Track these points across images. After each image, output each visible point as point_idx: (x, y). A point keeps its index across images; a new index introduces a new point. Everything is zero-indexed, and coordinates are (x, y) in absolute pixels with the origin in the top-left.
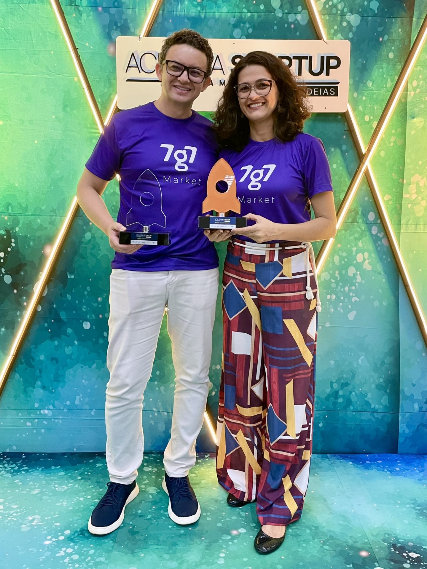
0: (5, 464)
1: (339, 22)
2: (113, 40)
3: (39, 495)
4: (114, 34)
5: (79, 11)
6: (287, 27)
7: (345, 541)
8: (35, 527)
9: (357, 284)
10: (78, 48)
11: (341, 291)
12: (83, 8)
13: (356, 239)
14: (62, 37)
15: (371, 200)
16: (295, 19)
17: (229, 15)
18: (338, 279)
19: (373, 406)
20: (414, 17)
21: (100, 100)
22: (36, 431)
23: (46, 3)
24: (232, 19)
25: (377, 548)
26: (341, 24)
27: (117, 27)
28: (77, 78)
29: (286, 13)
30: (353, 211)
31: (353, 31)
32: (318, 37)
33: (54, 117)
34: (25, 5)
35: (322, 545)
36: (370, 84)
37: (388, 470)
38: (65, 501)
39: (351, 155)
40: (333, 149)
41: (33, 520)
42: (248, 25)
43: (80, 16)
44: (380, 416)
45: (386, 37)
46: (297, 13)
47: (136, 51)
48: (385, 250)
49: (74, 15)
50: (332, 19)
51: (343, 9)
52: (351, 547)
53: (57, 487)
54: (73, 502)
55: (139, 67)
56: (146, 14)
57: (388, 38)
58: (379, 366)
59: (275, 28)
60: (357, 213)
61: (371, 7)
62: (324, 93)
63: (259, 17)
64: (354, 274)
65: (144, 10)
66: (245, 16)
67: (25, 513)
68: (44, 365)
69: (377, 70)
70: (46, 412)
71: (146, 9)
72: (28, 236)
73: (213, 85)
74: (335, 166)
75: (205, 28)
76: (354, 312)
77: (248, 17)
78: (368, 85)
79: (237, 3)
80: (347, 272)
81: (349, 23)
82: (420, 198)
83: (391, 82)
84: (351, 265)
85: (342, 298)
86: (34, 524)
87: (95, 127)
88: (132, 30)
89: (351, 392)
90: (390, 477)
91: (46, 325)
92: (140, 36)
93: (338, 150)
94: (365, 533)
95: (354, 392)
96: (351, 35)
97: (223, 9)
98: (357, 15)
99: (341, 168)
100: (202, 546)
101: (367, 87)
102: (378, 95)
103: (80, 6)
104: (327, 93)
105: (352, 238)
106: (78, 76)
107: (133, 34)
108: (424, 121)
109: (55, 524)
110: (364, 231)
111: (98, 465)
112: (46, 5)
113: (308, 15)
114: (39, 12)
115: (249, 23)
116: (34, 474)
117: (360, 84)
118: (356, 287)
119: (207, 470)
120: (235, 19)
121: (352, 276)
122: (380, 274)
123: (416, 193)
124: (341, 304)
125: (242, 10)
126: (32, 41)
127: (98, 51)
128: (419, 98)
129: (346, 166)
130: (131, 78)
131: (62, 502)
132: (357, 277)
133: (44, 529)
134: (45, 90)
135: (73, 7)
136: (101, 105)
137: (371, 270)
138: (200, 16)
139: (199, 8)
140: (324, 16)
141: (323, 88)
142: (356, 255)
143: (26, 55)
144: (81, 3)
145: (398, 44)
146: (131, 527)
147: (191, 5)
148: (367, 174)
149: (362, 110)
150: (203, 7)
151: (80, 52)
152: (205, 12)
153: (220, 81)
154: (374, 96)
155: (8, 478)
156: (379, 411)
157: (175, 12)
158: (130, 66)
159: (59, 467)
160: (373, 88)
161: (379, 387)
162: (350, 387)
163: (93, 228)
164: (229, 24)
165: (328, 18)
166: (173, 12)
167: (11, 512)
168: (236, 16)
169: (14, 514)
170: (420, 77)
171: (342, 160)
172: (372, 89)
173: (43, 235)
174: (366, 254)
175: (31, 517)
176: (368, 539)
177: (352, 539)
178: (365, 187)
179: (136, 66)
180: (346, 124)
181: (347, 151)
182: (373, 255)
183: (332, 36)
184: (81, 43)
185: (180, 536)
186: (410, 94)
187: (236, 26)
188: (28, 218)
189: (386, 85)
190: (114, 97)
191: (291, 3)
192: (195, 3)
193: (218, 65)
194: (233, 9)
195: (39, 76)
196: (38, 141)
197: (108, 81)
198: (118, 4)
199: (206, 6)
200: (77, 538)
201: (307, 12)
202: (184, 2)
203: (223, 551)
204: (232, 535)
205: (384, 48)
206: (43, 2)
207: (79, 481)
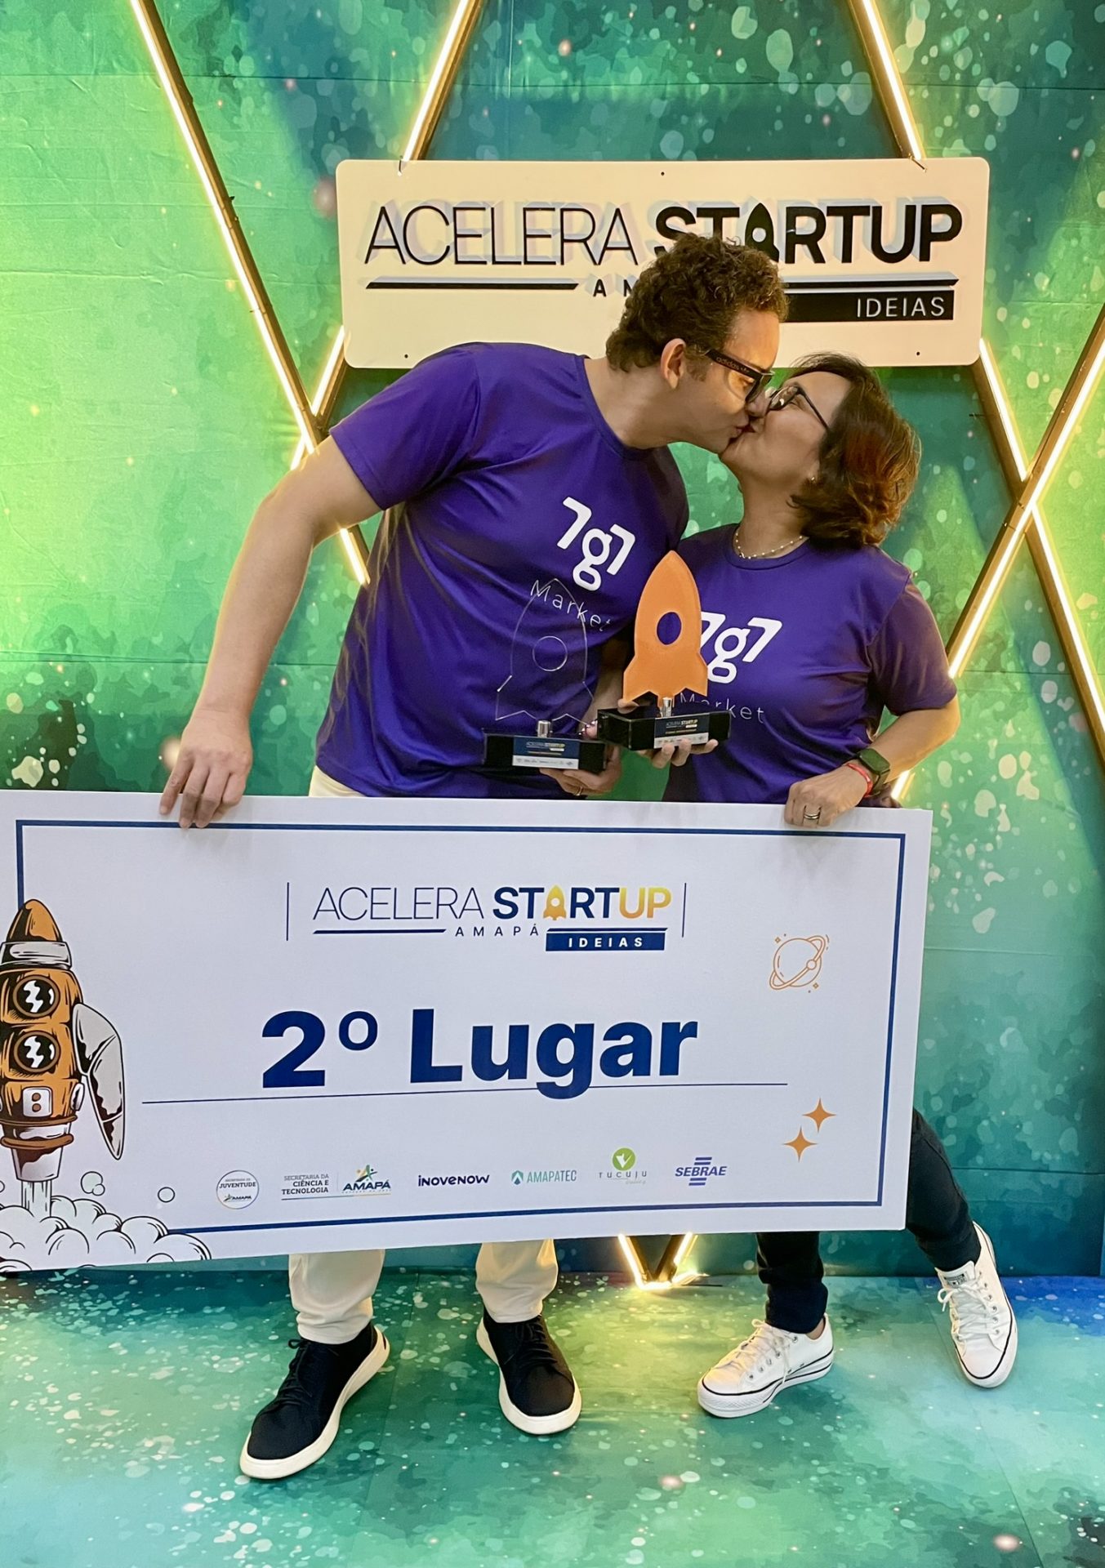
0: (85, 1300)
1: (957, 105)
2: (330, 172)
3: (171, 1382)
4: (331, 153)
5: (234, 90)
6: (811, 124)
7: (956, 1507)
8: (162, 1467)
9: (998, 838)
10: (233, 198)
11: (954, 856)
12: (245, 84)
13: (997, 716)
14: (187, 166)
15: (1040, 610)
16: (833, 98)
17: (650, 92)
18: (949, 824)
19: (1036, 1155)
21: (296, 342)
23: (143, 70)
24: (656, 102)
25: (1041, 1528)
26: (963, 110)
27: (339, 135)
28: (233, 281)
29: (808, 83)
30: (991, 641)
31: (997, 129)
32: (896, 148)
33: (174, 391)
34: (87, 79)
35: (896, 1518)
36: (1042, 282)
37: (1073, 1321)
38: (237, 1398)
39: (988, 483)
40: (937, 470)
41: (155, 1449)
42: (702, 121)
43: (235, 106)
44: (1053, 1181)
45: (1091, 147)
46: (838, 81)
47: (392, 202)
48: (1077, 743)
49: (220, 103)
50: (938, 96)
51: (970, 67)
52: (974, 1525)
53: (216, 1362)
54: (256, 1402)
55: (401, 247)
56: (417, 93)
57: (1097, 148)
58: (1054, 1053)
59: (778, 125)
60: (1002, 646)
61: (1050, 61)
62: (915, 310)
63: (732, 95)
64: (990, 811)
65: (412, 84)
66: (693, 93)
67: (136, 1430)
69: (1064, 242)
71: (417, 81)
72: (119, 715)
73: (605, 295)
74: (942, 516)
75: (583, 130)
76: (990, 913)
77: (704, 97)
78: (1037, 285)
79: (672, 58)
80: (971, 804)
81: (985, 106)
83: (1102, 277)
84: (982, 786)
85: (958, 875)
86: (158, 1458)
87: (288, 417)
88: (380, 141)
89: (978, 1121)
90: (1077, 1339)
92: (402, 157)
93: (952, 473)
94: (1010, 1487)
95: (988, 1118)
96: (990, 143)
97: (632, 74)
98: (1009, 84)
99: (959, 521)
100: (587, 1517)
101: (1035, 291)
102: (1066, 313)
103: (234, 77)
104: (923, 310)
105: (986, 713)
106: (235, 277)
107: (381, 154)
109: (211, 1459)
110: (1020, 694)
112: (141, 77)
113: (870, 87)
114: (124, 98)
115: (706, 114)
116: (158, 1328)
117: (1016, 281)
118: (995, 844)
119: (601, 1318)
120: (666, 102)
121: (986, 815)
122: (1063, 809)
124: (955, 891)
125: (685, 78)
126: (109, 179)
127: (287, 205)
129: (972, 515)
130: (379, 279)
131: (228, 1401)
132: (999, 818)
133: (183, 1471)
134: (149, 316)
135: (217, 81)
136: (300, 356)
137: (1037, 798)
138: (566, 95)
139: (564, 75)
140: (915, 89)
141: (912, 297)
142: (998, 758)
143: (94, 220)
144: (237, 68)
146: (404, 1468)
147: (540, 64)
148: (1031, 539)
149: (1019, 356)
150: (577, 72)
151: (240, 209)
152: (582, 86)
153: (626, 282)
154: (1055, 316)
155: (91, 1337)
156: (1051, 1169)
157: (497, 88)
158: (375, 244)
159: (224, 1308)
160: (1052, 294)
161: (1052, 1106)
162: (978, 1106)
163: (289, 694)
164: (649, 117)
165: (926, 94)
166: (491, 88)
167: (101, 1428)
168: (667, 96)
169: (108, 1434)
171: (963, 499)
172: (1050, 295)
173: (158, 713)
174: (1026, 758)
175: (151, 1439)
176: (1017, 1504)
177: (974, 1502)
178: (1026, 574)
179: (394, 244)
180: (975, 396)
181: (974, 474)
182: (1045, 759)
183: (937, 148)
184: (242, 182)
185: (530, 1490)
187: (667, 122)
188: (117, 667)
189: (1088, 286)
190: (336, 334)
191: (822, 52)
192: (553, 59)
193: (618, 238)
194: (661, 75)
195: (131, 278)
196: (134, 458)
197: (319, 288)
198: (341, 70)
199: (584, 67)
200: (266, 1496)
201: (869, 81)
202: (522, 55)
203: (641, 1530)
204: (664, 1488)
205: (1086, 178)
206: (133, 68)
207: (270, 1345)
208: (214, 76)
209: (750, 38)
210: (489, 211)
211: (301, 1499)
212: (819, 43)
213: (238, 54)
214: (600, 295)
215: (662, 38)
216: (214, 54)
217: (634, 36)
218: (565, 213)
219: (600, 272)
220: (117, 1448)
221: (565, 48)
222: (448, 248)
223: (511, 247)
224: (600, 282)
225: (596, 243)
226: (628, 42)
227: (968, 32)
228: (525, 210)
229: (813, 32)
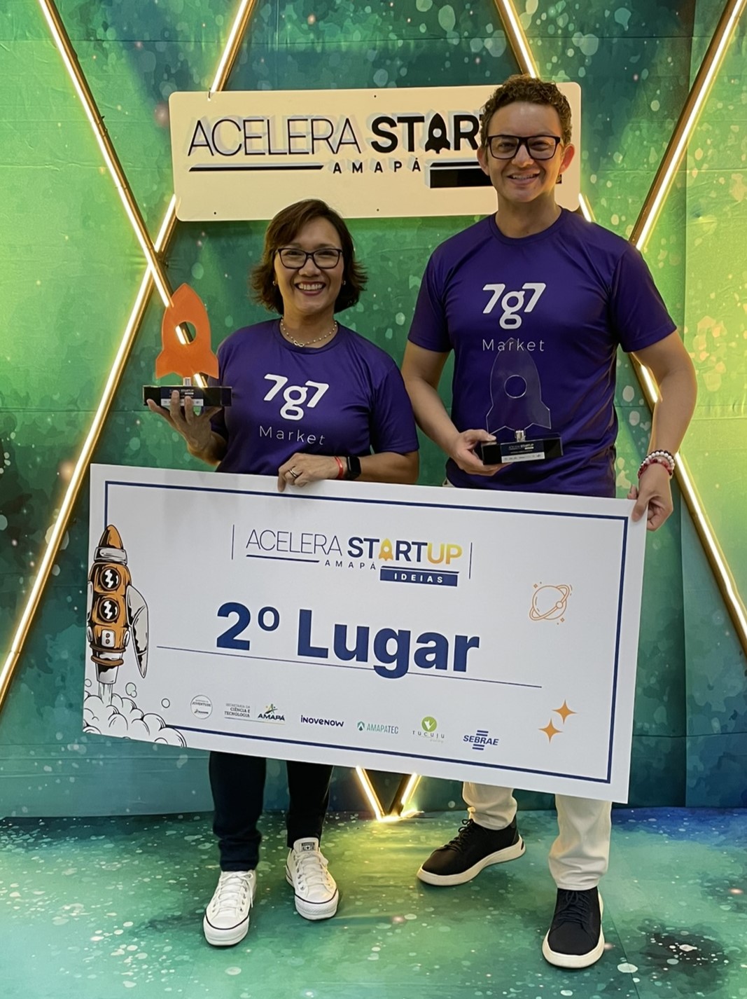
0: (11, 834)
1: (560, 50)
2: (165, 99)
3: (76, 876)
4: (166, 88)
5: (103, 49)
6: (469, 62)
8: (77, 919)
10: (103, 117)
12: (110, 45)
14: (74, 97)
15: (626, 366)
16: (482, 46)
17: (365, 46)
20: (695, 35)
21: (145, 205)
22: (61, 780)
23: (46, 37)
24: (370, 51)
25: (628, 939)
26: (564, 53)
27: (170, 75)
28: (104, 168)
29: (466, 38)
31: (586, 64)
33: (67, 238)
34: (9, 43)
35: (538, 935)
36: (619, 158)
37: (665, 832)
38: (121, 883)
41: (72, 910)
42: (399, 63)
43: (104, 59)
44: (652, 741)
45: (645, 74)
46: (484, 36)
47: (205, 118)
49: (95, 57)
50: (547, 44)
51: (567, 26)
53: (104, 865)
54: (134, 885)
55: (211, 145)
56: (219, 50)
57: (649, 73)
58: (648, 655)
59: (448, 64)
61: (617, 20)
63: (417, 46)
65: (215, 45)
66: (393, 45)
67: (57, 901)
68: (69, 668)
69: (630, 133)
70: (76, 747)
71: (219, 42)
72: (31, 446)
73: (340, 172)
75: (324, 69)
77: (399, 48)
78: (615, 160)
79: (379, 24)
81: (577, 50)
82: (714, 359)
83: (656, 154)
86: (74, 914)
87: (139, 253)
88: (196, 79)
91: (69, 599)
92: (210, 89)
94: (612, 918)
96: (582, 72)
97: (354, 35)
98: (592, 35)
100: (344, 938)
101: (614, 164)
102: (634, 177)
103: (103, 41)
106: (105, 165)
107: (198, 88)
108: (718, 220)
109: (107, 914)
111: (168, 833)
112: (44, 41)
113: (505, 39)
114: (33, 54)
115: (402, 59)
116: (62, 848)
117: (601, 158)
119: (355, 837)
120: (376, 51)
123: (707, 350)
125: (388, 37)
126: (24, 105)
127: (137, 119)
128: (707, 180)
130: (197, 165)
131: (115, 885)
133: (90, 920)
134: (51, 191)
135: (92, 44)
136: (147, 214)
138: (313, 49)
139: (312, 36)
140: (533, 40)
143: (15, 131)
144: (105, 35)
145: (667, 84)
147: (296, 30)
149: (605, 205)
150: (319, 34)
151: (109, 123)
152: (323, 42)
153: (354, 164)
154: (627, 179)
155: (19, 854)
156: (650, 734)
157: (270, 45)
158: (194, 144)
159: (104, 837)
160: (625, 166)
161: (648, 692)
163: (142, 430)
164: (366, 61)
165: (540, 43)
166: (266, 45)
167: (35, 901)
168: (377, 48)
169: (40, 903)
170: (709, 142)
172: (623, 166)
173: (57, 445)
174: (622, 461)
175: (68, 905)
179: (206, 143)
182: (633, 462)
184: (109, 106)
186: (691, 173)
187: (378, 64)
188: (30, 415)
189: (648, 159)
190: (170, 200)
191: (474, 19)
192: (305, 26)
193: (348, 137)
194: (373, 35)
195: (39, 167)
196: (41, 281)
197: (158, 171)
198: (170, 36)
199: (324, 31)
200: (144, 932)
201: (503, 35)
202: (285, 25)
203: (378, 944)
204: (394, 923)
205: (643, 92)
206: (40, 37)
207: (139, 855)
208: (91, 40)
209: (428, 11)
210: (266, 122)
211: (165, 933)
212: (471, 13)
213: (106, 27)
214: (337, 173)
215: (373, 11)
216: (91, 27)
217: (355, 11)
218: (314, 122)
219: (337, 158)
220: (47, 910)
221: (312, 19)
222: (240, 145)
223: (280, 143)
224: (337, 165)
225: (335, 140)
226: (352, 15)
227: (565, 4)
228: (289, 121)
229: (468, 6)
